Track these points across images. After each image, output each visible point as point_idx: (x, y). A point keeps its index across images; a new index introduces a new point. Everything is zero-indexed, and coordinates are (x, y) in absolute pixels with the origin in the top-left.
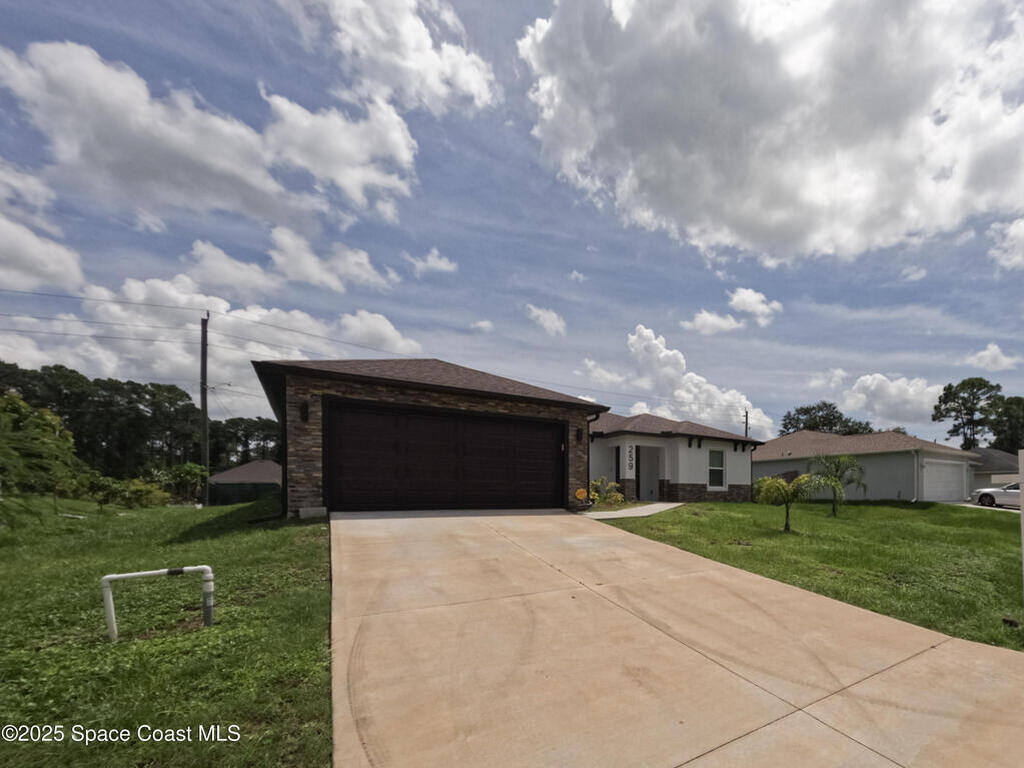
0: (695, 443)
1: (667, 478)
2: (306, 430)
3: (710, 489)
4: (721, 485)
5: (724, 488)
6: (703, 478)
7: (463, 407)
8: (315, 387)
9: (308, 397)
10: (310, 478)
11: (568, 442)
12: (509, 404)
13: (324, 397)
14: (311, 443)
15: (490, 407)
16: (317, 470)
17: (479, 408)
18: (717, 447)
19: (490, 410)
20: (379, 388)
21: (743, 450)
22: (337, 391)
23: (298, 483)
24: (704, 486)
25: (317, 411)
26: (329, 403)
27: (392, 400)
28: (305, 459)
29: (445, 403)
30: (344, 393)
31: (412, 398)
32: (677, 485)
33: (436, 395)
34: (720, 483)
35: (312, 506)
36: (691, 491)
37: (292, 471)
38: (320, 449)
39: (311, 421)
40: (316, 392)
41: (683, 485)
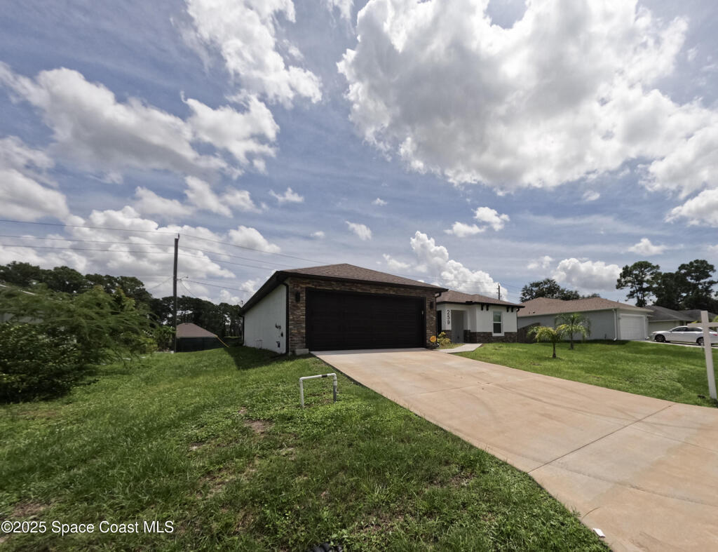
0: (485, 308)
1: (469, 329)
2: (298, 307)
3: (494, 335)
4: (500, 332)
5: (502, 334)
6: (490, 329)
7: (373, 291)
8: (303, 283)
9: (299, 289)
10: (300, 333)
11: (426, 309)
12: (395, 289)
13: (307, 288)
14: (300, 314)
15: (386, 291)
16: (302, 328)
17: (381, 292)
18: (498, 310)
19: (388, 293)
20: (333, 283)
21: (512, 311)
22: (312, 285)
23: (293, 335)
24: (491, 333)
25: (303, 296)
26: (308, 291)
27: (338, 289)
28: (298, 323)
29: (364, 290)
30: (316, 286)
31: (348, 288)
32: (476, 333)
33: (359, 285)
34: (499, 331)
35: (301, 348)
36: (483, 336)
37: (291, 329)
38: (305, 317)
39: (300, 302)
40: (303, 286)
41: (479, 333)
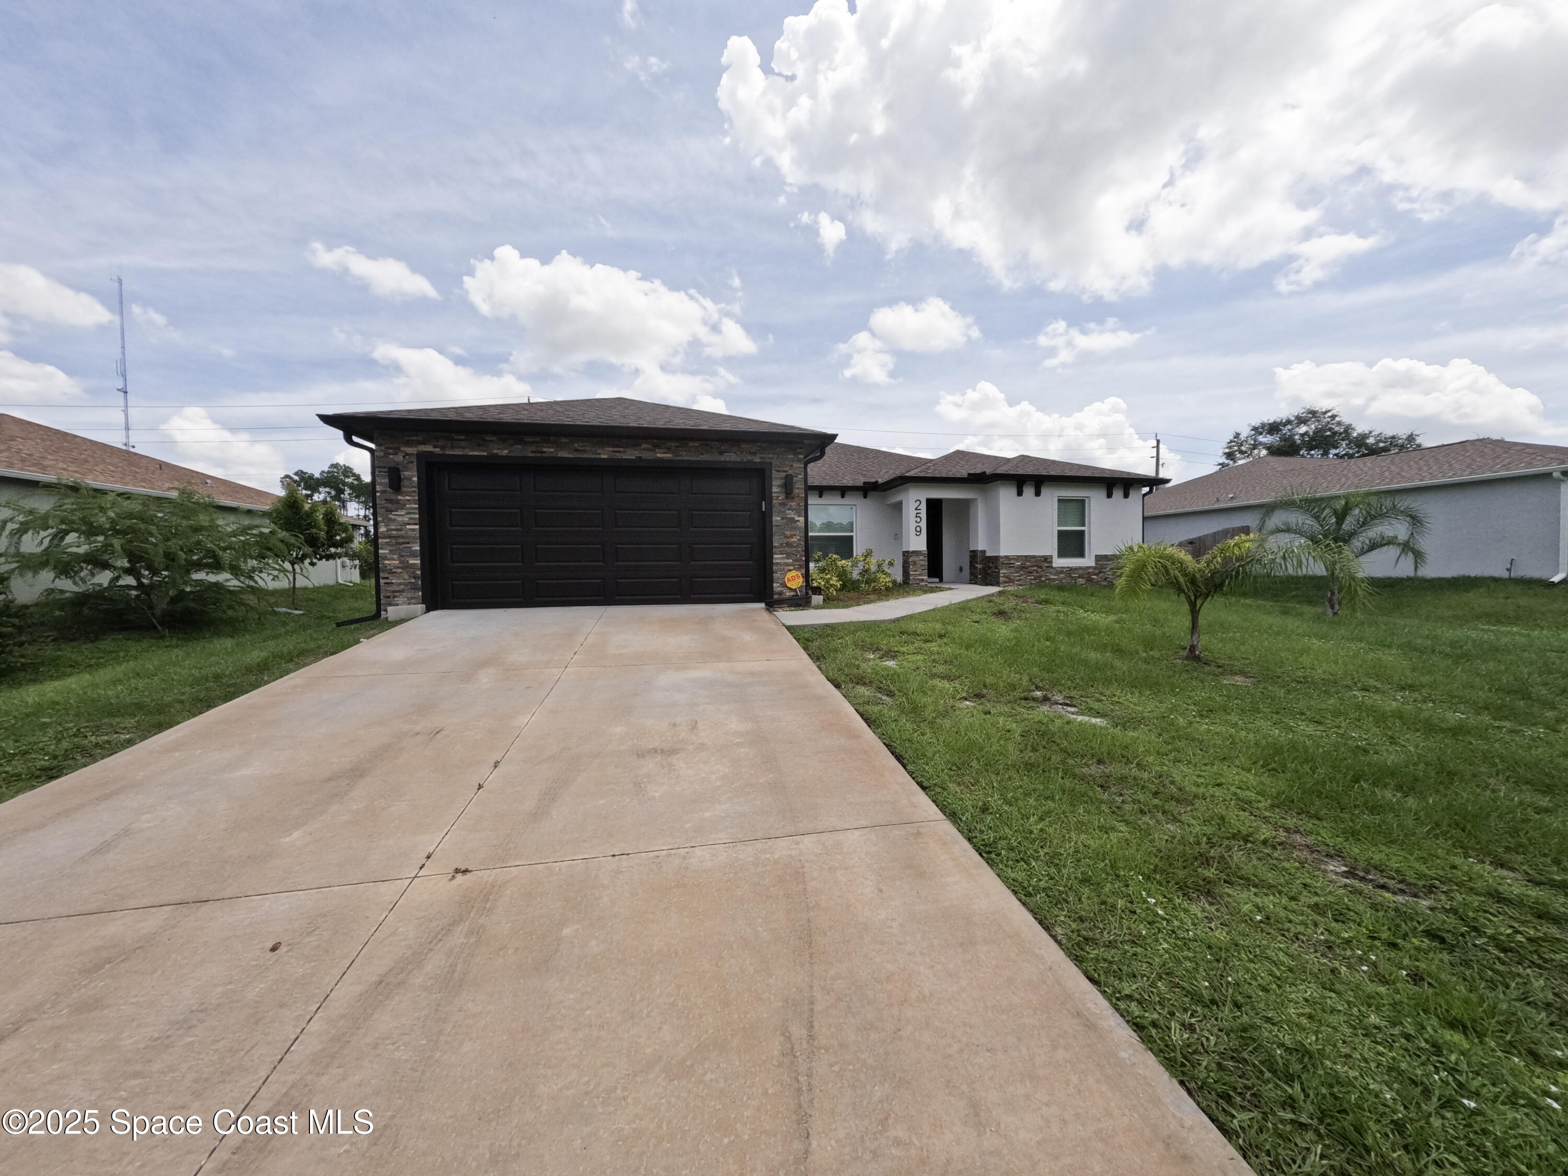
0: (1029, 487)
1: (980, 549)
2: (398, 502)
3: (1059, 562)
4: (1081, 554)
5: (1088, 561)
6: (1048, 546)
8: (408, 444)
9: (399, 458)
10: (406, 566)
11: (771, 499)
13: (420, 455)
14: (406, 519)
16: (413, 555)
18: (1074, 492)
21: (1126, 496)
22: (435, 447)
23: (391, 573)
24: (1047, 559)
25: (412, 476)
26: (426, 464)
28: (399, 542)
30: (443, 448)
32: (996, 559)
35: (409, 604)
36: (1022, 568)
37: (386, 558)
38: (417, 527)
39: (404, 489)
40: (409, 450)
41: (1007, 557)
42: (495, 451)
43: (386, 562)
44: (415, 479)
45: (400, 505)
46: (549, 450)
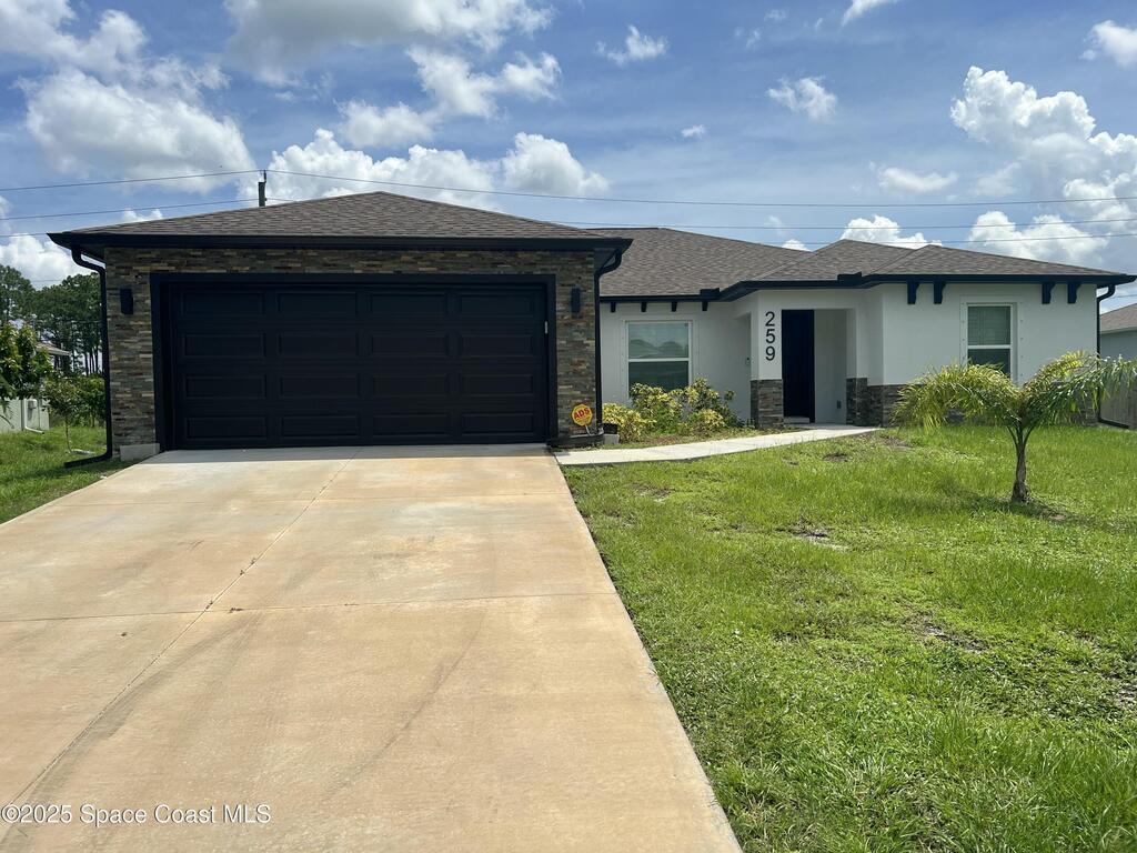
2: (130, 328)
8: (140, 261)
9: (131, 278)
10: (139, 400)
11: (555, 317)
13: (154, 275)
14: (139, 347)
16: (146, 387)
18: (990, 298)
21: (1072, 301)
22: (170, 265)
23: (123, 407)
25: (144, 298)
28: (134, 372)
35: (142, 443)
37: (117, 391)
38: (151, 356)
39: (136, 314)
40: (141, 269)
41: (892, 387)
42: (235, 268)
43: (117, 396)
44: (149, 302)
45: (131, 331)
46: (295, 265)
